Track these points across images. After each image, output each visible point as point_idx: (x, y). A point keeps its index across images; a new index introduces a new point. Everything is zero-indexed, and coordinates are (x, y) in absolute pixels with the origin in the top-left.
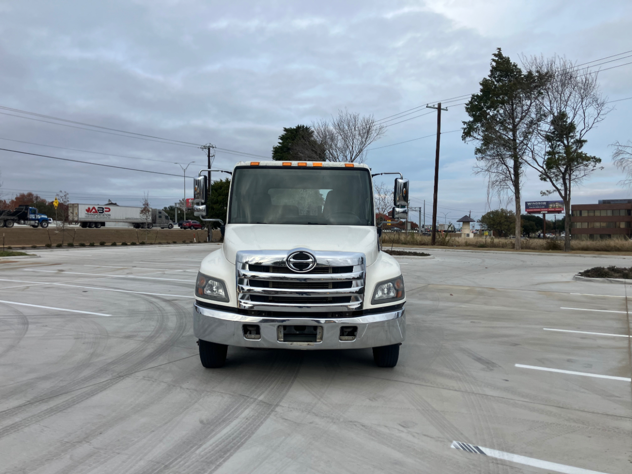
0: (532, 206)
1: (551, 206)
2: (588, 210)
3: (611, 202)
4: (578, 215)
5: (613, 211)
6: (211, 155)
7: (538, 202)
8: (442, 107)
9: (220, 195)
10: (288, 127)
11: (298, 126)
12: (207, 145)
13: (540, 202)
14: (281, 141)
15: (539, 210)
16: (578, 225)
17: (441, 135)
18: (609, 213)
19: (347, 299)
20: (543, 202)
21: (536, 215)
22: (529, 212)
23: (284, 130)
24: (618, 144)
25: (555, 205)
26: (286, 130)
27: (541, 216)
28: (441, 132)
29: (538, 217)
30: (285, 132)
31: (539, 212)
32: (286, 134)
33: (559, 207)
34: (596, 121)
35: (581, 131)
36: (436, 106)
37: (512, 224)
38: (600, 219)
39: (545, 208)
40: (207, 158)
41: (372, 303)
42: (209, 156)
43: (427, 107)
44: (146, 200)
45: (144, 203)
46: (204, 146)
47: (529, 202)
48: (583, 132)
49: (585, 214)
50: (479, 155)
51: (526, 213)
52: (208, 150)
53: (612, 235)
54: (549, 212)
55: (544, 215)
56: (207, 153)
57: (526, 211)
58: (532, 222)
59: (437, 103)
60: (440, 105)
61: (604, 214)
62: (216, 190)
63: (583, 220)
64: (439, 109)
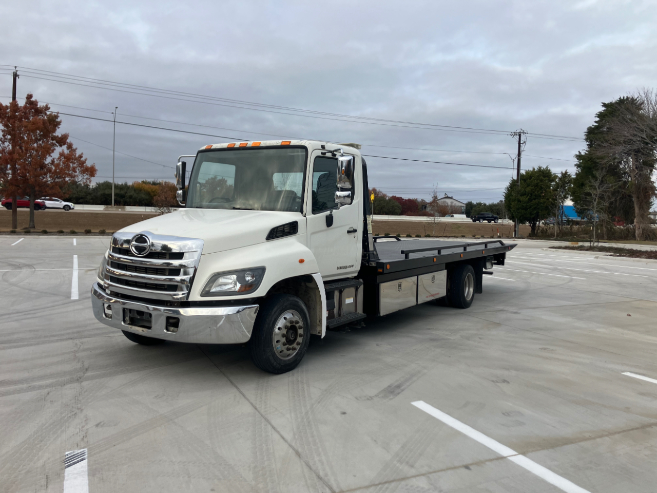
6: (522, 142)
9: (528, 186)
10: (607, 102)
11: (620, 98)
12: (518, 131)
14: (597, 119)
19: (174, 288)
23: (603, 106)
26: (604, 105)
30: (604, 108)
32: (604, 110)
40: (518, 145)
41: (202, 295)
42: (519, 143)
44: (435, 193)
45: (433, 196)
46: (514, 133)
52: (518, 137)
56: (518, 140)
62: (525, 180)
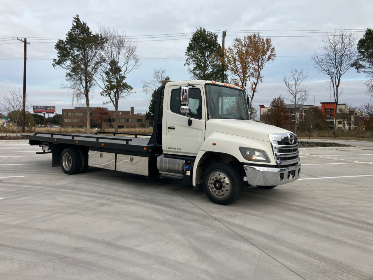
0: (37, 108)
1: (48, 109)
2: (71, 112)
3: (93, 109)
4: (66, 115)
5: (83, 113)
7: (41, 106)
8: (27, 41)
13: (42, 106)
15: (41, 111)
16: (66, 121)
17: (27, 60)
18: (82, 114)
20: (44, 106)
21: (39, 114)
22: (35, 112)
24: (145, 82)
25: (51, 108)
27: (42, 115)
28: (27, 58)
29: (40, 115)
31: (41, 112)
33: (53, 110)
34: (134, 68)
35: (125, 72)
36: (23, 40)
37: (29, 119)
38: (77, 117)
39: (45, 110)
43: (17, 39)
47: (35, 106)
48: (126, 73)
49: (69, 114)
50: (69, 77)
51: (33, 112)
53: (83, 126)
54: (47, 112)
55: (44, 114)
57: (33, 111)
58: (37, 118)
59: (24, 38)
60: (25, 40)
61: (79, 114)
63: (68, 117)
64: (25, 42)
